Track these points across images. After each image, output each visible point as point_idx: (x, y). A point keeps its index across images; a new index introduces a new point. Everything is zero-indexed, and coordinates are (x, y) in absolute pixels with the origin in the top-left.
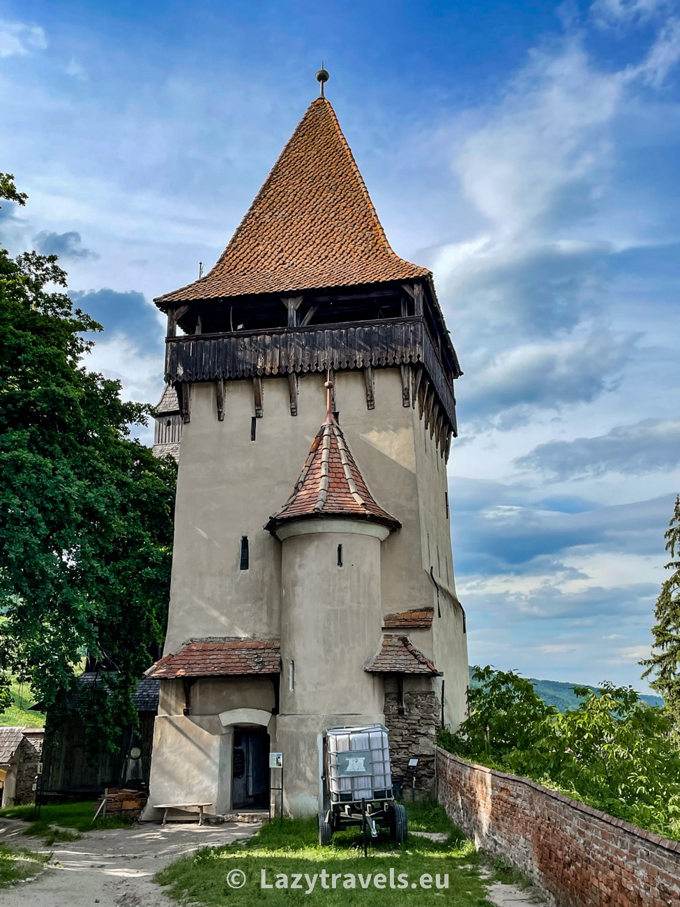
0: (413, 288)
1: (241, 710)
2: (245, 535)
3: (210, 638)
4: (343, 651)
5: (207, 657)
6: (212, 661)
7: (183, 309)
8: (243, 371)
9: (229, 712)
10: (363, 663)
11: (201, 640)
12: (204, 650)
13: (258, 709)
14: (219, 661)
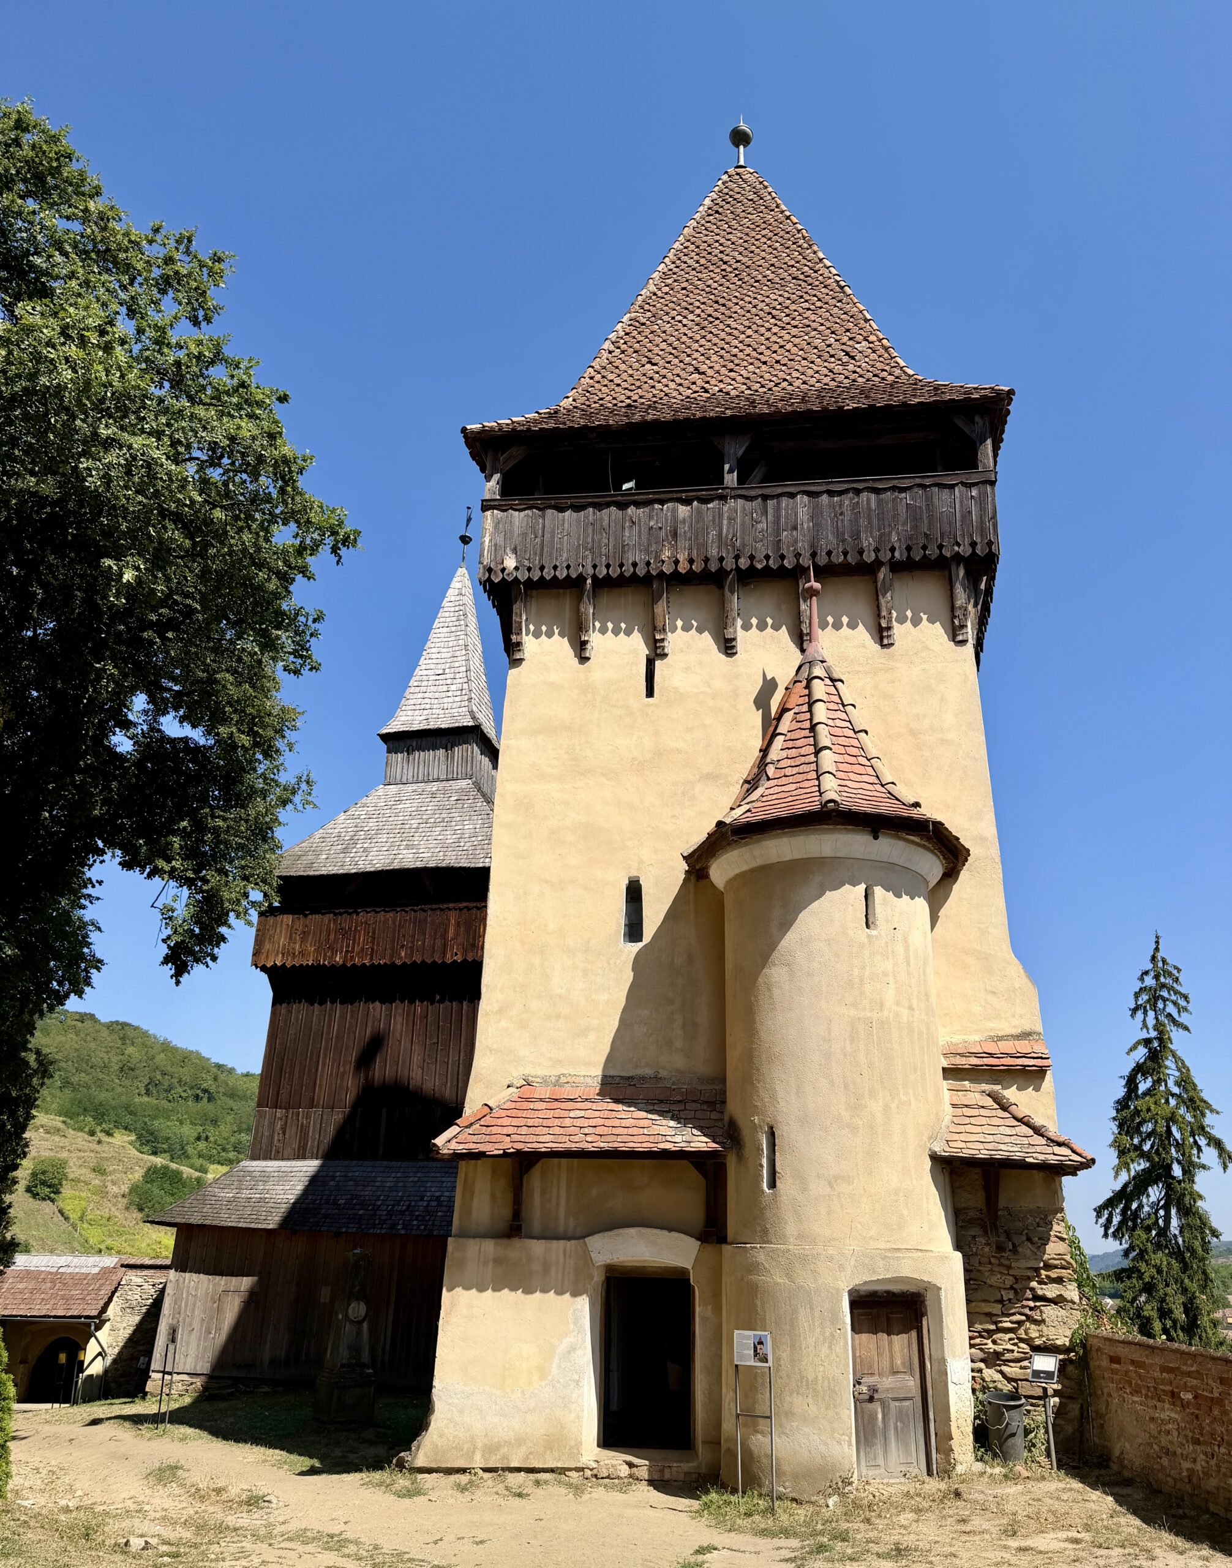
0: (973, 422)
1: (632, 1231)
2: (634, 874)
3: (564, 1075)
4: (886, 1108)
5: (566, 1114)
6: (578, 1123)
7: (516, 454)
8: (635, 565)
9: (607, 1234)
10: (925, 1138)
11: (545, 1081)
12: (556, 1100)
13: (670, 1230)
14: (593, 1122)
